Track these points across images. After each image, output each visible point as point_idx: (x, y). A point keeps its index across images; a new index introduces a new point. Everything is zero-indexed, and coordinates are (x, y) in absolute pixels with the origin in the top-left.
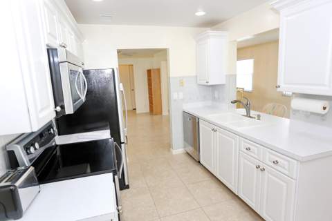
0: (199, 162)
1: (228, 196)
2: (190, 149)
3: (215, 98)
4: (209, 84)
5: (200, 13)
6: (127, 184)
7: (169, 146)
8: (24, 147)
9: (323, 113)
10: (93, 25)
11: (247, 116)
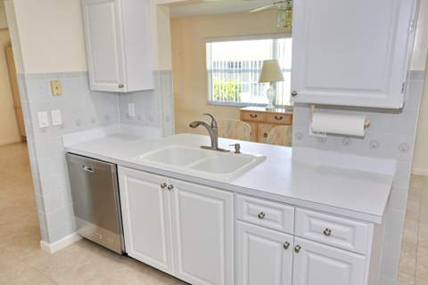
0: (125, 254)
3: (128, 117)
11: (212, 148)
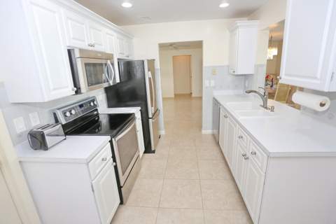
0: (218, 144)
1: (228, 177)
2: (215, 131)
4: (236, 74)
5: (224, 5)
6: (153, 149)
7: (200, 127)
8: (63, 112)
9: (320, 110)
10: (134, 26)
11: (263, 106)
